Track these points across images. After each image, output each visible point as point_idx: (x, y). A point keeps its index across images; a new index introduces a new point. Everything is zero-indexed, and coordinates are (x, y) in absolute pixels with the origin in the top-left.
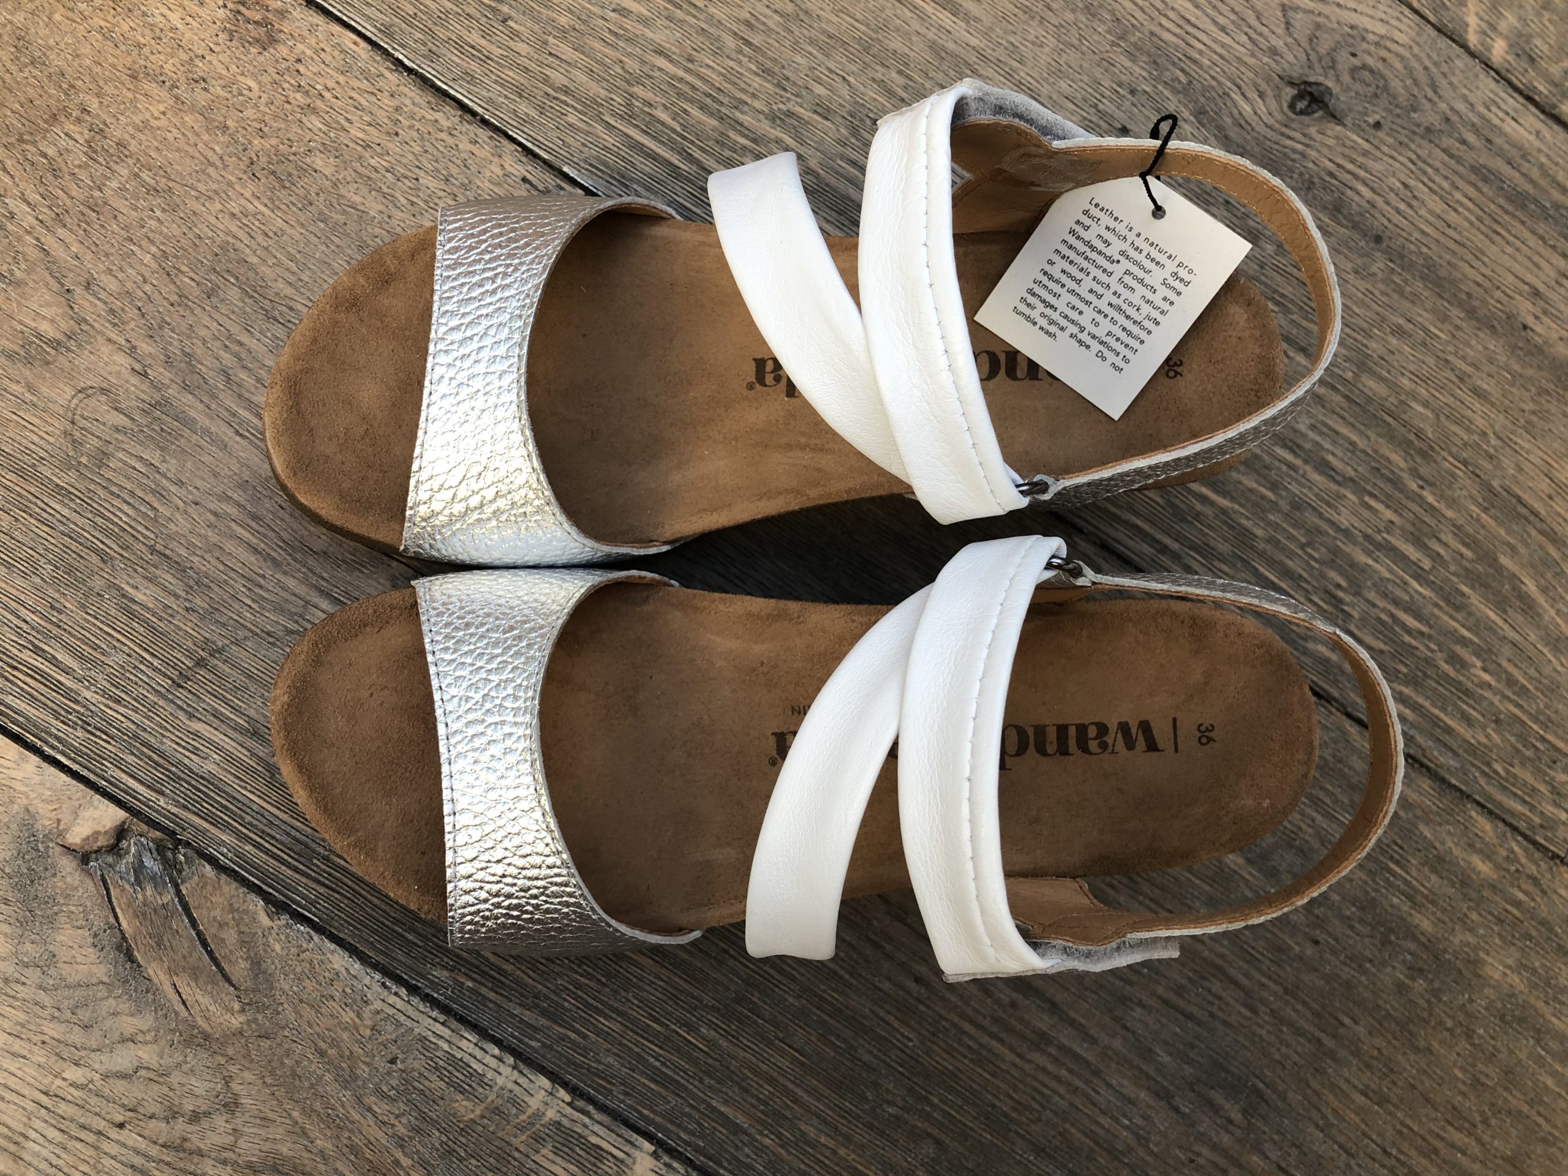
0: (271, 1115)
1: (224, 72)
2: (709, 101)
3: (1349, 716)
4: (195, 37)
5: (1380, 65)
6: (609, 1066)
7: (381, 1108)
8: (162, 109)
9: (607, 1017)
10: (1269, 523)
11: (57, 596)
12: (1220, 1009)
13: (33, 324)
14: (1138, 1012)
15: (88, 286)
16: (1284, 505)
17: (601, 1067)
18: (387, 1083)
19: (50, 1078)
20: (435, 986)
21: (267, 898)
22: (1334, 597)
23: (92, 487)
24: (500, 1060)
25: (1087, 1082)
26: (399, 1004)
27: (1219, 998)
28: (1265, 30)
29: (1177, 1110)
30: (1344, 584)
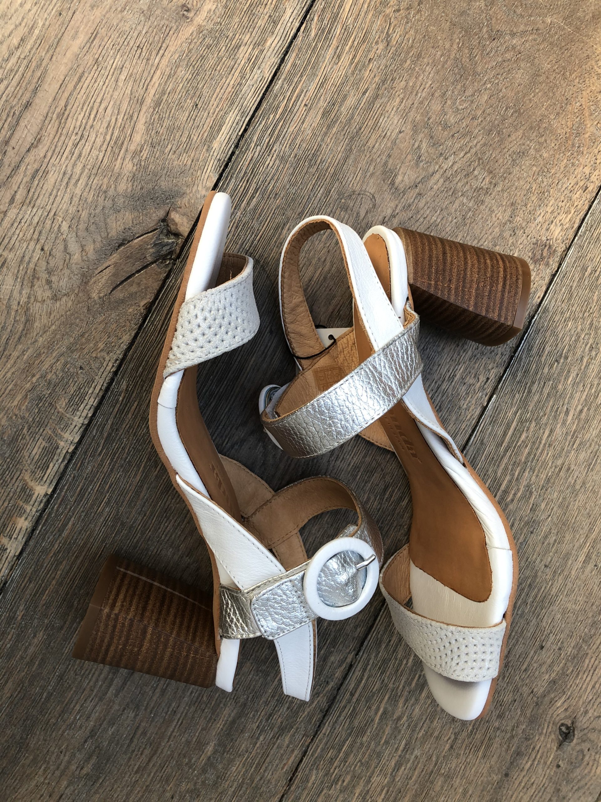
0: (52, 316)
1: (519, 242)
2: (532, 456)
3: (283, 796)
4: (532, 229)
5: (585, 763)
6: (87, 468)
7: (59, 365)
8: (500, 217)
9: (110, 464)
10: (369, 743)
11: (282, 196)
12: (136, 755)
13: (400, 173)
14: (132, 715)
15: (420, 194)
16: (378, 749)
17: (86, 464)
18: (70, 367)
19: (62, 216)
20: (119, 383)
21: (153, 303)
22: (338, 780)
23: (331, 205)
24: (86, 417)
25: (96, 695)
26: (109, 368)
27: (141, 754)
28: (595, 707)
29: (85, 741)
30: (345, 784)
